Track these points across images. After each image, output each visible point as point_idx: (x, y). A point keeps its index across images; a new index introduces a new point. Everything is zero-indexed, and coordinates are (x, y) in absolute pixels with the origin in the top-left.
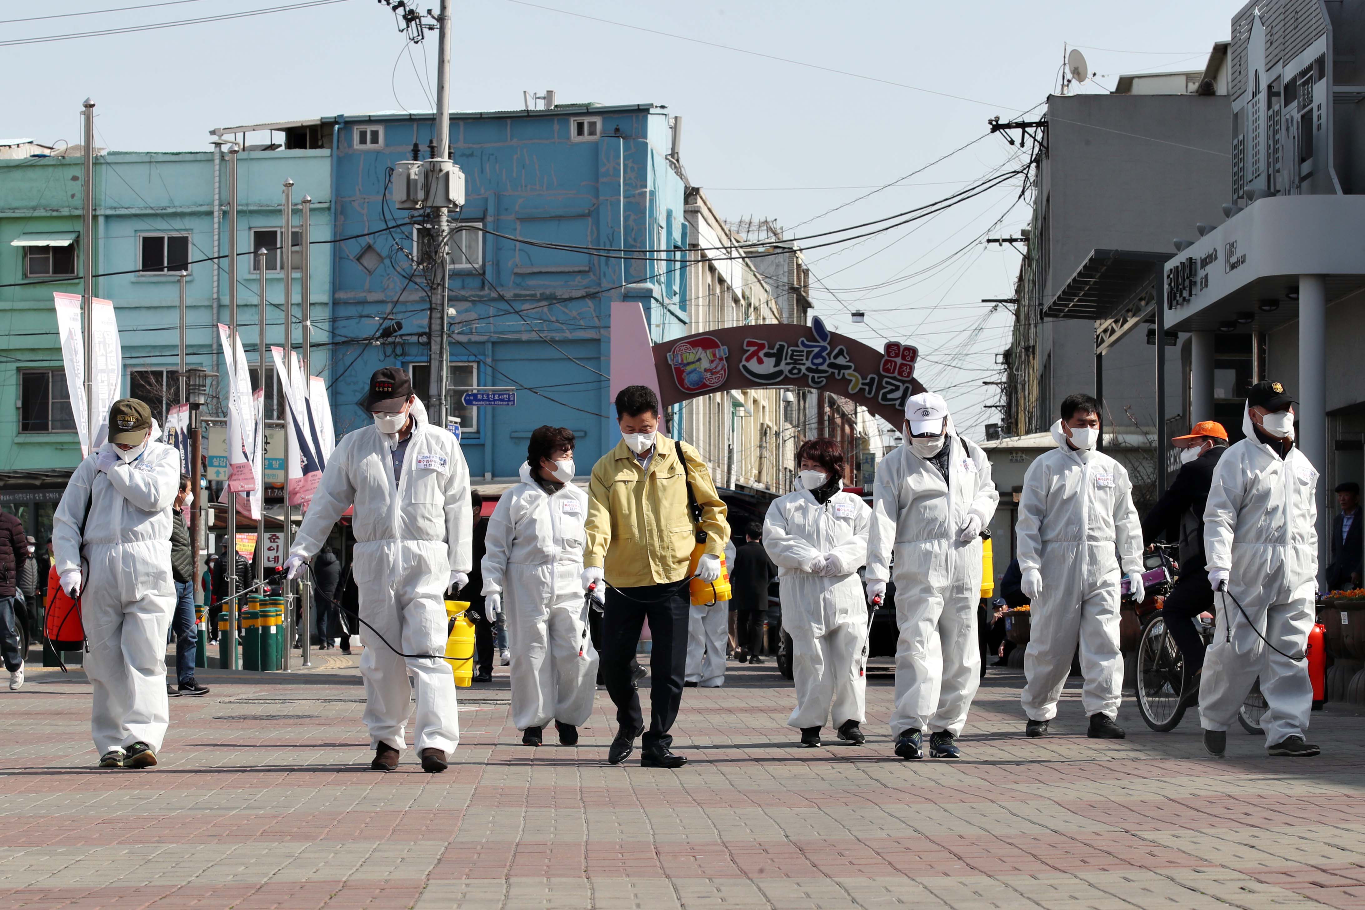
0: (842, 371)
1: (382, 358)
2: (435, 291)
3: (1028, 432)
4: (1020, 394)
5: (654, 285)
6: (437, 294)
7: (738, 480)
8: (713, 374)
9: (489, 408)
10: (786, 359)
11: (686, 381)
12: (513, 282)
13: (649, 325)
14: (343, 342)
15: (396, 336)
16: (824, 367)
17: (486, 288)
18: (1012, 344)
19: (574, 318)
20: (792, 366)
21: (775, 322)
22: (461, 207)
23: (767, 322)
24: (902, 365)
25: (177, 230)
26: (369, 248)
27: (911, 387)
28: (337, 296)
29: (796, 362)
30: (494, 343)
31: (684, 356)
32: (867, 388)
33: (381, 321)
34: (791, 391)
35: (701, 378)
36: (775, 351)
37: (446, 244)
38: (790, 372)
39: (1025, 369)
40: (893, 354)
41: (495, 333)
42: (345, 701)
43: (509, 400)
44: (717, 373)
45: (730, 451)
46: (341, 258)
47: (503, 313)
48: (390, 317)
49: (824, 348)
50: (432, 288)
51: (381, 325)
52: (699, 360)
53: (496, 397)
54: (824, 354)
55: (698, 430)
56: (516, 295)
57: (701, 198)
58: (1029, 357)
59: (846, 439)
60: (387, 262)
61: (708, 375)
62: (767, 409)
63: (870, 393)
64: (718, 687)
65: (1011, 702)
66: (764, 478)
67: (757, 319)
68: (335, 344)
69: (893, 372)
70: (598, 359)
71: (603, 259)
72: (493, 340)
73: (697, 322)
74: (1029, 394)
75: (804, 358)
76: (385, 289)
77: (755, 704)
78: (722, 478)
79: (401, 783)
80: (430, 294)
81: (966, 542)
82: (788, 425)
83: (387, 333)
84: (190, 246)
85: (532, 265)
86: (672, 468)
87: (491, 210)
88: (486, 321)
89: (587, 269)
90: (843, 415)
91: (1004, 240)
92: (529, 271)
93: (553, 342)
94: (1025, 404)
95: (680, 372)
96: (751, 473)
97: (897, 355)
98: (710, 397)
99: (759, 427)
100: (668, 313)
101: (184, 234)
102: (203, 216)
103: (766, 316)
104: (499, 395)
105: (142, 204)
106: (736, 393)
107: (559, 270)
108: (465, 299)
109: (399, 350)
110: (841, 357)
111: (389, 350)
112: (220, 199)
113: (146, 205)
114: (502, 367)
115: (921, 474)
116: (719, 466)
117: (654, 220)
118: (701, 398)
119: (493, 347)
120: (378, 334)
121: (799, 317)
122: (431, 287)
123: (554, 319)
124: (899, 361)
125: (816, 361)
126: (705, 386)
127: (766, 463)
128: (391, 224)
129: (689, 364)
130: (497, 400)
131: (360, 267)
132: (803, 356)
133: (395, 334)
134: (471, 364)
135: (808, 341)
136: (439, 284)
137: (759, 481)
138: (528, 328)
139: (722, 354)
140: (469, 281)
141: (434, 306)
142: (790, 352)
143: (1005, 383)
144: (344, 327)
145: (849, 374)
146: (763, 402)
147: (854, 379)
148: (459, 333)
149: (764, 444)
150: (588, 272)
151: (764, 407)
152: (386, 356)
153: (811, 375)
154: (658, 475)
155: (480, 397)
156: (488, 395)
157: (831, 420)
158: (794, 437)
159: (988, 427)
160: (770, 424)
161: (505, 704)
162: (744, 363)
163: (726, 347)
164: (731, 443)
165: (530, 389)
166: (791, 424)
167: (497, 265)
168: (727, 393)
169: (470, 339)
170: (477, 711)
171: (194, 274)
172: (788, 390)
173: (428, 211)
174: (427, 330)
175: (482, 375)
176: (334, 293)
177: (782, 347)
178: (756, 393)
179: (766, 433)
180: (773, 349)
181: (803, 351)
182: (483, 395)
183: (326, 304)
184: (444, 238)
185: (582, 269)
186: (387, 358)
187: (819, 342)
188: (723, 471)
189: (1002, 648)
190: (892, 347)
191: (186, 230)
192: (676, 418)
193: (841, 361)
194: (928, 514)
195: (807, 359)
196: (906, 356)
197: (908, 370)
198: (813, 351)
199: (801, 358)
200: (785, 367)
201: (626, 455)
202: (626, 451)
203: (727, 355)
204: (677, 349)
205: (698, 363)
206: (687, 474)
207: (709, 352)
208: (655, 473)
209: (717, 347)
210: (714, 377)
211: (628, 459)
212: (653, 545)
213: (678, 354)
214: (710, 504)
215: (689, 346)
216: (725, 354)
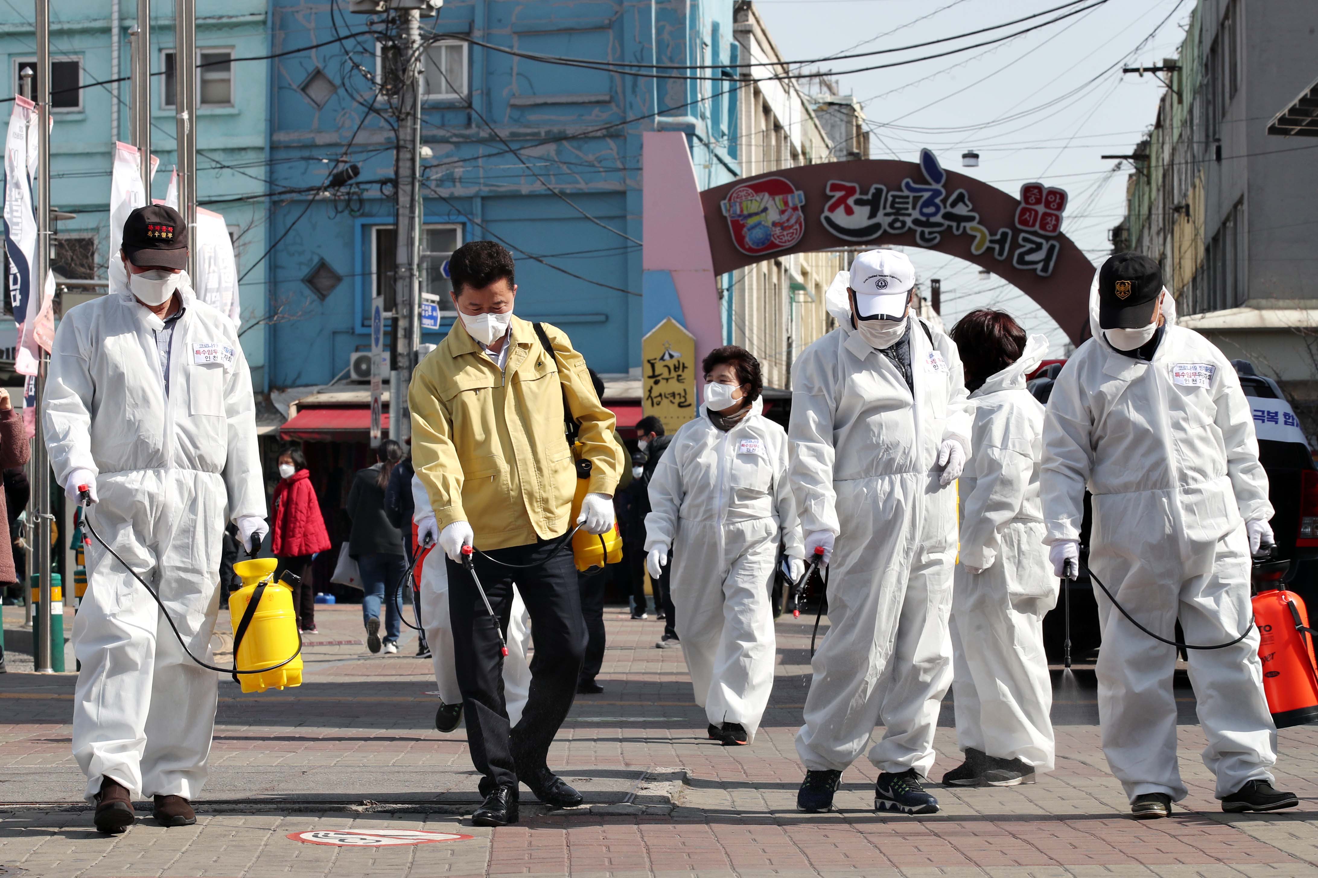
0: (963, 224)
1: (332, 214)
2: (404, 123)
5: (697, 118)
6: (406, 127)
8: (784, 229)
10: (885, 208)
11: (747, 239)
12: (510, 117)
14: (281, 194)
15: (351, 185)
16: (938, 219)
17: (474, 125)
19: (591, 164)
20: (892, 217)
22: (438, 10)
24: (1045, 214)
25: (64, 53)
26: (318, 74)
27: (1057, 246)
28: (275, 138)
29: (898, 212)
30: (484, 198)
31: (744, 204)
32: (997, 247)
33: (332, 165)
35: (768, 236)
36: (869, 197)
37: (417, 59)
38: (891, 225)
40: (1032, 199)
41: (485, 184)
44: (791, 227)
45: (790, 346)
46: (280, 88)
47: (496, 153)
48: (344, 158)
49: (937, 193)
50: (399, 119)
51: (331, 170)
52: (765, 210)
54: (937, 201)
55: (751, 316)
56: (513, 134)
57: (754, 14)
58: (1175, 222)
60: (341, 91)
61: (778, 230)
63: (1001, 253)
68: (272, 195)
69: (1033, 225)
70: (623, 217)
71: (629, 79)
72: (483, 194)
73: (749, 162)
75: (910, 206)
76: (339, 129)
80: (396, 127)
83: (338, 181)
84: (81, 72)
85: (534, 94)
86: (539, 364)
87: (479, 21)
88: (473, 163)
89: (607, 98)
91: (1146, 70)
92: (531, 101)
93: (561, 196)
95: (738, 227)
97: (1038, 202)
100: (714, 158)
101: (74, 58)
102: (98, 35)
105: (18, 20)
107: (570, 100)
108: (444, 141)
109: (355, 204)
110: (961, 205)
111: (342, 204)
112: (120, 11)
113: (24, 21)
117: (696, 33)
119: (483, 206)
120: (327, 183)
122: (398, 117)
124: (1041, 209)
125: (926, 210)
126: (773, 245)
128: (343, 32)
129: (750, 215)
131: (307, 100)
132: (907, 203)
133: (350, 182)
134: (454, 226)
135: (915, 182)
136: (408, 114)
139: (797, 201)
140: (449, 116)
141: (402, 143)
142: (890, 199)
144: (286, 178)
145: (972, 229)
147: (979, 235)
148: (437, 182)
150: (609, 102)
152: (337, 212)
153: (919, 229)
162: (826, 213)
163: (801, 192)
167: (487, 93)
169: (452, 192)
171: (88, 111)
173: (393, 14)
174: (392, 175)
176: (271, 135)
177: (879, 192)
180: (867, 194)
181: (907, 197)
183: (261, 149)
184: (414, 52)
185: (601, 98)
186: (339, 215)
187: (929, 184)
190: (1031, 190)
191: (75, 53)
193: (961, 210)
194: (885, 437)
195: (914, 208)
196: (1051, 202)
197: (1054, 222)
198: (921, 196)
199: (905, 206)
200: (882, 219)
201: (469, 348)
202: (468, 342)
203: (803, 203)
204: (734, 195)
205: (764, 214)
206: (560, 371)
207: (778, 198)
208: (516, 373)
209: (790, 191)
210: (785, 233)
211: (473, 354)
212: (529, 483)
213: (735, 202)
214: (592, 417)
215: (750, 191)
216: (801, 202)
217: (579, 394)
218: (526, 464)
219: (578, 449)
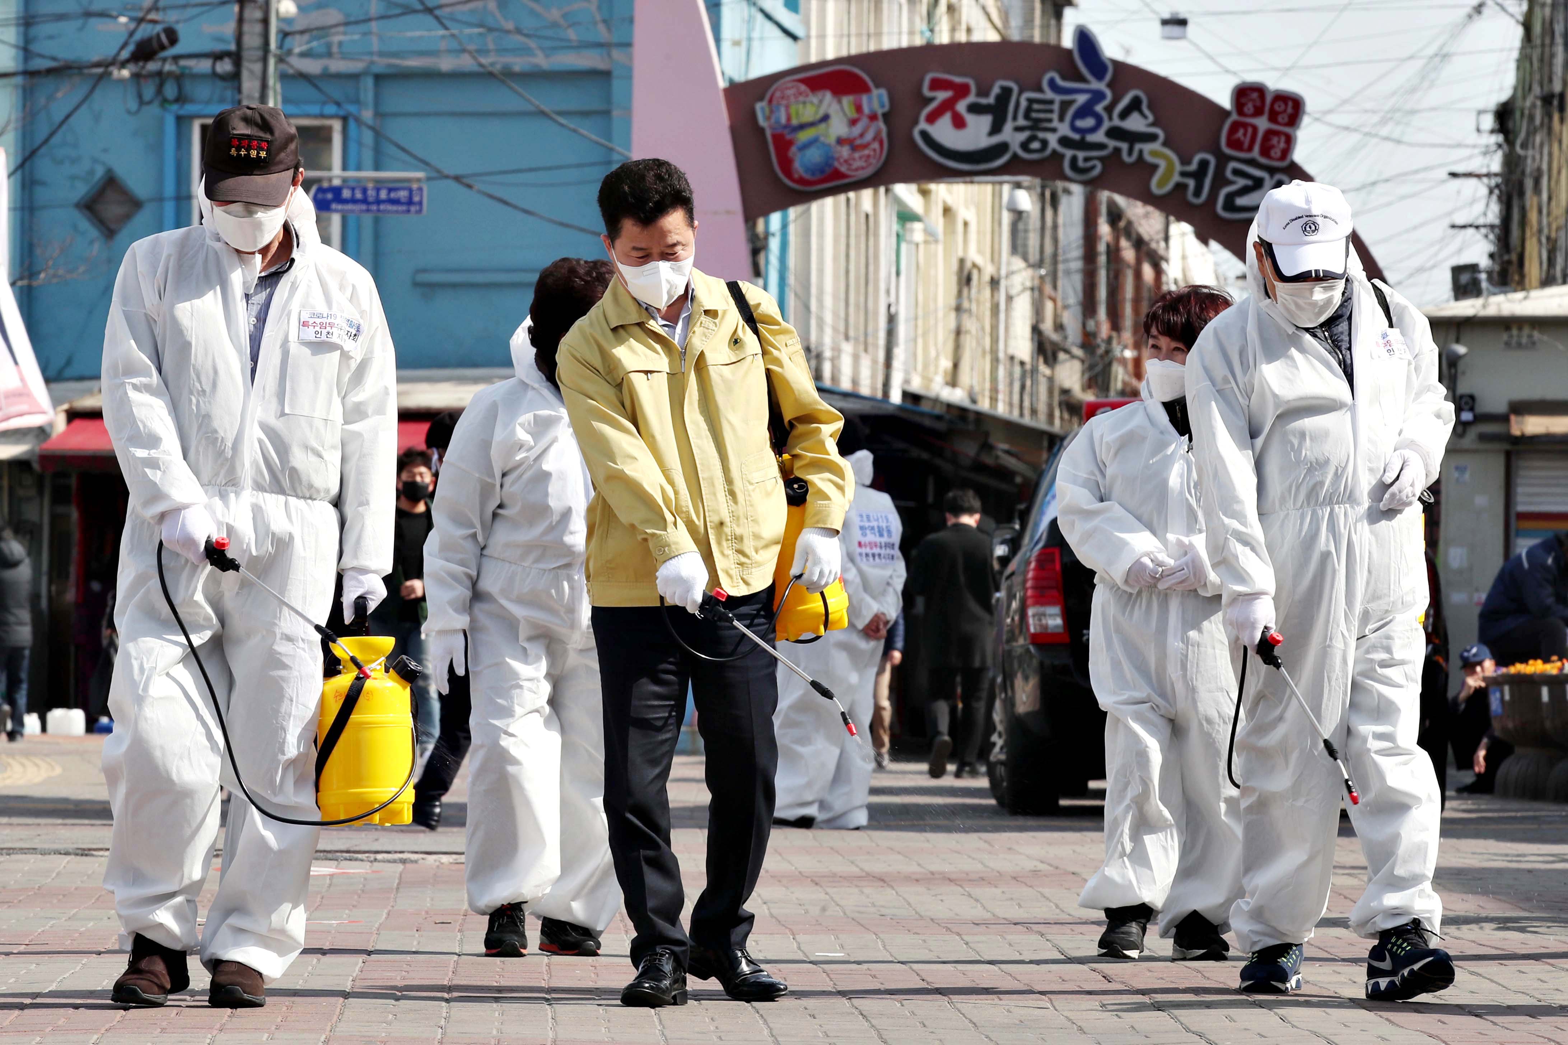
0: (1138, 147)
1: (133, 105)
3: (1548, 281)
4: (1530, 200)
7: (907, 381)
8: (855, 148)
9: (367, 220)
10: (1015, 118)
11: (797, 164)
13: (718, 40)
14: (50, 72)
15: (165, 60)
16: (1099, 137)
18: (1515, 89)
19: (555, 25)
20: (1027, 133)
21: (993, 37)
23: (977, 37)
24: (1269, 133)
29: (1036, 125)
30: (379, 78)
31: (793, 109)
32: (1191, 183)
33: (132, 26)
34: (1028, 189)
35: (829, 159)
36: (991, 100)
38: (1025, 146)
39: (1542, 145)
40: (1249, 108)
41: (381, 54)
42: (44, 853)
43: (410, 202)
44: (865, 146)
45: (892, 319)
47: (398, 11)
48: (152, 16)
49: (1098, 96)
51: (132, 34)
52: (826, 118)
53: (383, 195)
54: (1099, 108)
55: (821, 271)
58: (1550, 117)
59: (1145, 294)
61: (845, 151)
62: (973, 227)
63: (1198, 192)
64: (857, 829)
65: (1499, 871)
66: (966, 377)
67: (953, 30)
68: (30, 74)
69: (1250, 149)
70: (606, 113)
72: (376, 69)
73: (822, 36)
74: (1550, 199)
75: (1055, 116)
77: (936, 866)
78: (873, 377)
79: (163, 1030)
81: (1390, 513)
82: (1018, 263)
83: (144, 51)
86: (736, 342)
88: (362, 28)
90: (1139, 243)
93: (508, 76)
94: (1540, 222)
95: (783, 144)
96: (937, 366)
97: (1258, 112)
98: (848, 200)
99: (955, 266)
100: (760, 17)
103: (973, 24)
104: (390, 190)
106: (906, 192)
109: (170, 91)
110: (1135, 115)
111: (149, 90)
114: (396, 130)
115: (1292, 359)
116: (866, 350)
118: (829, 201)
119: (376, 85)
120: (125, 54)
121: (1045, 27)
123: (510, 26)
124: (1262, 123)
125: (1080, 123)
126: (837, 174)
127: (969, 343)
129: (802, 127)
130: (384, 202)
132: (1051, 111)
133: (162, 54)
134: (327, 122)
135: (1064, 78)
137: (953, 382)
138: (454, 45)
139: (876, 105)
142: (1024, 104)
143: (1496, 175)
144: (51, 37)
145: (1154, 153)
146: (964, 213)
147: (1162, 164)
148: (303, 55)
149: (966, 304)
151: (966, 224)
152: (142, 102)
153: (1069, 153)
154: (710, 358)
155: (346, 194)
156: (364, 191)
157: (1114, 253)
158: (1032, 289)
159: (1457, 271)
160: (979, 261)
161: (394, 861)
162: (923, 125)
163: (883, 92)
164: (893, 299)
165: (457, 179)
166: (1025, 258)
168: (887, 191)
169: (326, 69)
170: (332, 876)
172: (1018, 186)
174: (233, 47)
175: (353, 147)
177: (1006, 93)
178: (950, 192)
179: (969, 280)
180: (987, 95)
181: (1051, 102)
182: (353, 189)
186: (145, 108)
187: (1087, 82)
188: (875, 362)
189: (1482, 753)
190: (1248, 94)
192: (774, 244)
193: (1136, 123)
194: (1308, 451)
195: (1061, 119)
196: (1278, 113)
197: (1282, 145)
198: (1071, 102)
199: (1048, 116)
200: (1012, 136)
201: (634, 317)
202: (632, 308)
203: (887, 108)
204: (778, 94)
205: (823, 126)
206: (764, 353)
207: (847, 101)
208: (702, 354)
209: (866, 89)
210: (857, 155)
211: (641, 325)
212: (716, 512)
213: (779, 104)
214: (809, 418)
215: (803, 87)
216: (883, 106)
217: (795, 386)
218: (713, 485)
219: (787, 464)
